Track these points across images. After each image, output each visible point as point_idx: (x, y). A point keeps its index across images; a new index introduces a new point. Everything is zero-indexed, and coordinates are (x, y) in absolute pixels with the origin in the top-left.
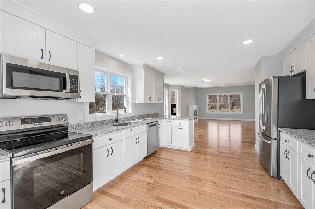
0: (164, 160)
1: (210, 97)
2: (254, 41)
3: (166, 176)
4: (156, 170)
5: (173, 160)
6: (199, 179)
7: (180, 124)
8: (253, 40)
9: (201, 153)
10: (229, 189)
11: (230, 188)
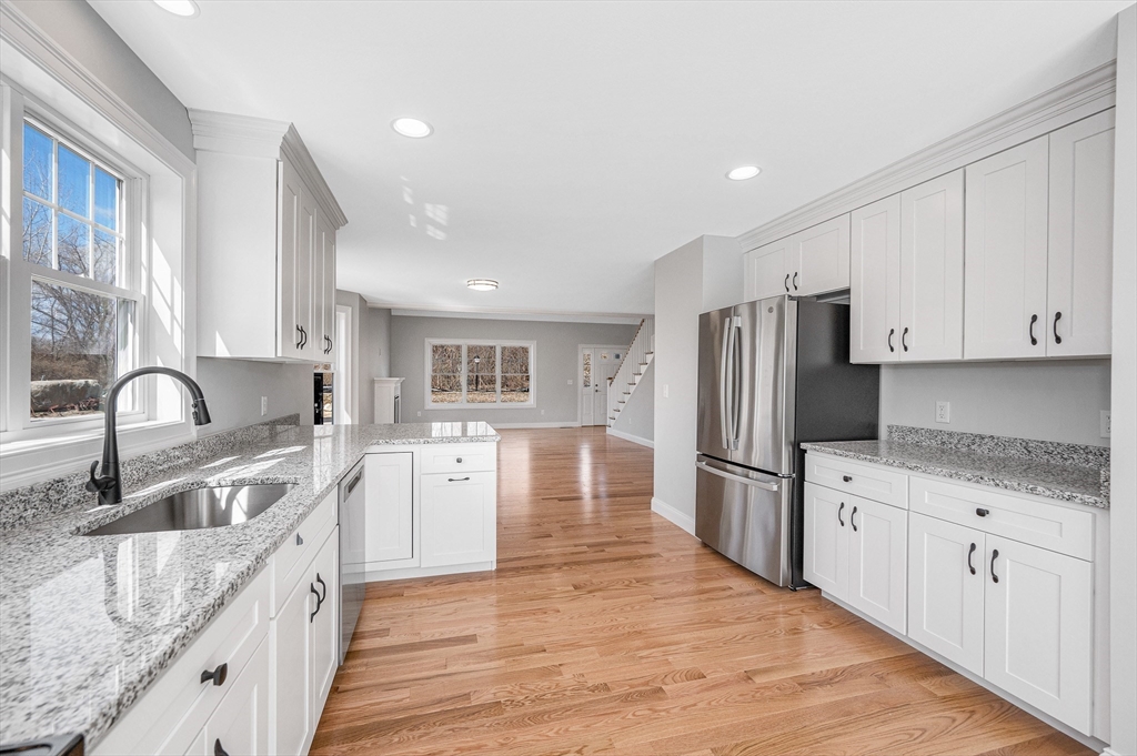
0: (425, 652)
1: (435, 349)
2: (761, 171)
3: (520, 739)
4: (441, 730)
5: (471, 639)
6: (647, 684)
7: (459, 461)
8: (759, 168)
9: (541, 567)
10: (759, 680)
11: (757, 672)
